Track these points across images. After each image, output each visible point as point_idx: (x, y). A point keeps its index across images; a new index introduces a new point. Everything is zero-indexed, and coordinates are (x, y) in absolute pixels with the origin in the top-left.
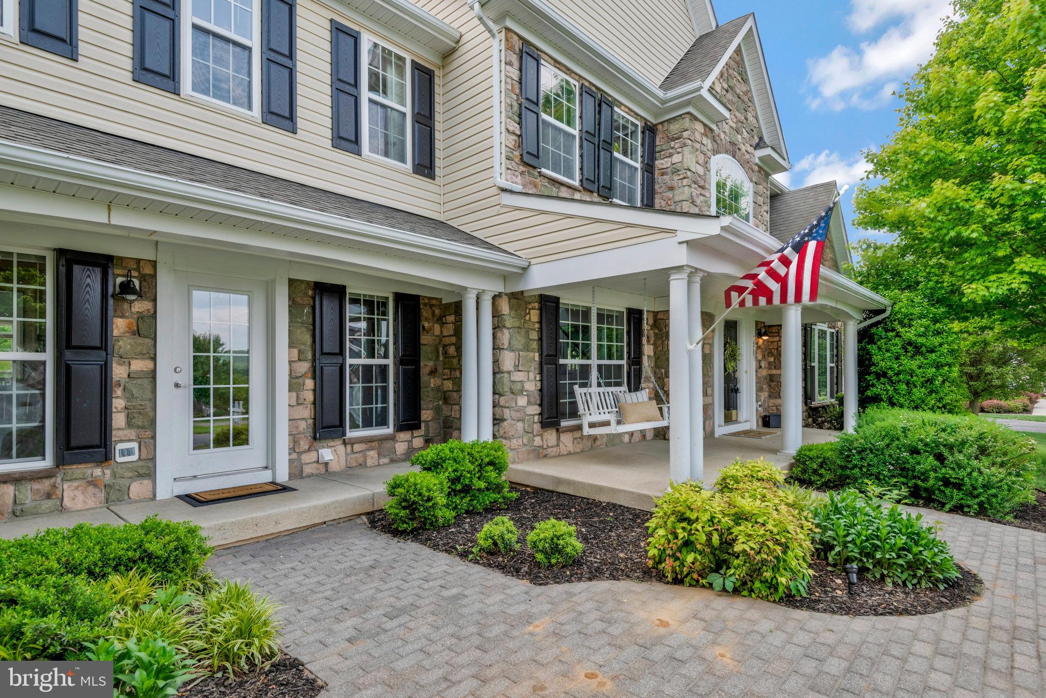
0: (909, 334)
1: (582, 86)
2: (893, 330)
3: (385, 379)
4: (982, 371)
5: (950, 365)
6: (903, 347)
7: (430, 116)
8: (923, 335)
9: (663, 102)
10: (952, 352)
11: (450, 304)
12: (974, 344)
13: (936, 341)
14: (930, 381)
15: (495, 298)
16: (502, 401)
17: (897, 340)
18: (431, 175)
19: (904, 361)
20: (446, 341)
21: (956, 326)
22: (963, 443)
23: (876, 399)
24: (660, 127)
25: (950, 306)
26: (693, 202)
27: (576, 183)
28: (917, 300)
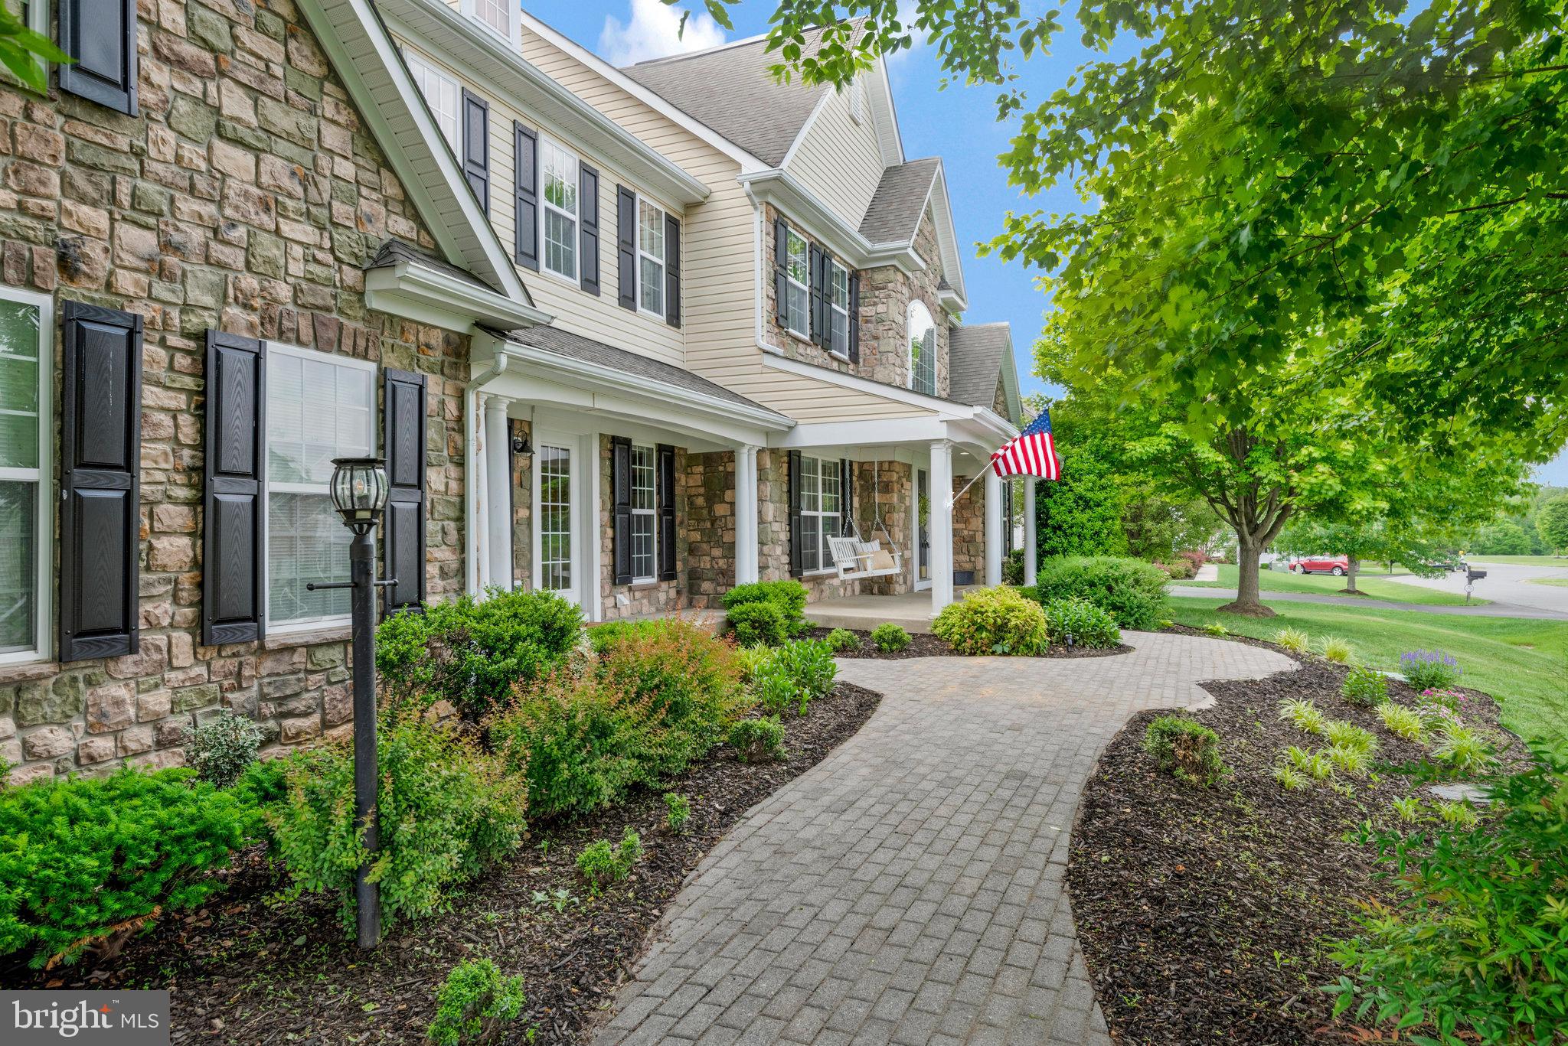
0: (1080, 488)
1: (811, 244)
2: (1066, 484)
3: (649, 529)
4: (1142, 527)
5: (1113, 519)
6: (1076, 502)
7: (677, 267)
8: (1091, 490)
9: (870, 252)
10: (1115, 506)
11: (697, 455)
12: (1133, 498)
13: (1101, 495)
14: (1097, 533)
15: (758, 452)
16: (766, 549)
17: (1070, 495)
18: (678, 326)
19: (1077, 515)
20: (693, 491)
21: (1117, 479)
22: (1124, 576)
23: (1053, 551)
24: (863, 273)
25: (1112, 463)
26: (897, 354)
27: (807, 338)
28: (1085, 455)
